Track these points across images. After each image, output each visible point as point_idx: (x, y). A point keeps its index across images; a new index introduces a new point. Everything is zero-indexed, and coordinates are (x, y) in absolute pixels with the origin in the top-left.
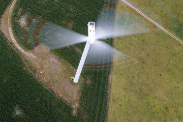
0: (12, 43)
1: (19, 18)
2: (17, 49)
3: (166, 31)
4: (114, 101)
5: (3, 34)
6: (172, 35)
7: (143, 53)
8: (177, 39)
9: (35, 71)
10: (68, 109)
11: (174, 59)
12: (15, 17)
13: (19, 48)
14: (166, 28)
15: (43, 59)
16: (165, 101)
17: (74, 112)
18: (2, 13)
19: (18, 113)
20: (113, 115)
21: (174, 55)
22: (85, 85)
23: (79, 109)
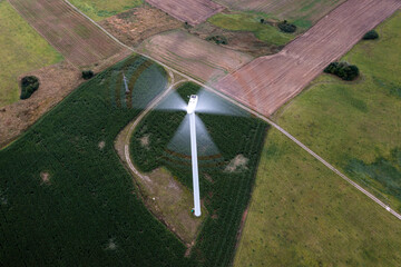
0: (125, 162)
1: (141, 136)
2: (129, 169)
3: (331, 167)
4: (246, 244)
5: (116, 151)
6: (337, 172)
7: (295, 190)
8: (345, 178)
9: (146, 197)
10: (180, 248)
11: (338, 200)
12: (137, 134)
13: (133, 168)
14: (331, 163)
15: (161, 184)
16: (319, 252)
17: (188, 254)
18: (122, 128)
19: (112, 246)
20: (242, 263)
21: (338, 196)
22: (209, 220)
23: (194, 249)
